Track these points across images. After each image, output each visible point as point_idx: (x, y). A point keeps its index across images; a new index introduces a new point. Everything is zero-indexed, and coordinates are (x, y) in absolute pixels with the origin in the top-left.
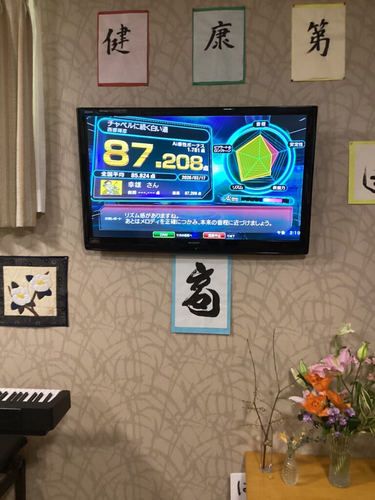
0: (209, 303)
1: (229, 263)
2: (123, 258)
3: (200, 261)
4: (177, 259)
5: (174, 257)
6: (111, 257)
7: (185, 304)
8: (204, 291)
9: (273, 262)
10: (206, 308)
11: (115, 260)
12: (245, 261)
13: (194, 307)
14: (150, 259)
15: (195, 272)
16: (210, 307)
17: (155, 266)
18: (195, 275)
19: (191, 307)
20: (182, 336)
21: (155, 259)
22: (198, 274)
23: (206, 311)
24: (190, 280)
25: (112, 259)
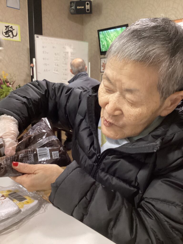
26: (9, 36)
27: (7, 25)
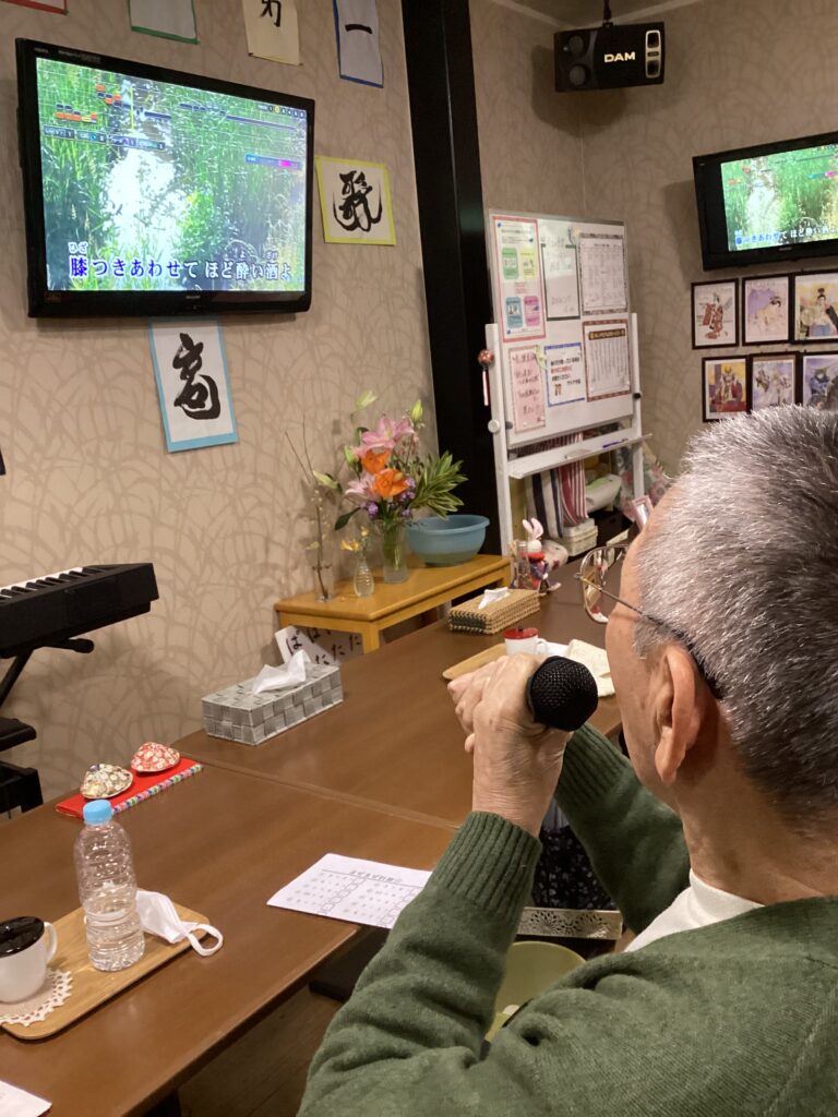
0: (206, 398)
1: (220, 332)
2: (74, 333)
3: (185, 330)
4: (155, 330)
5: (148, 326)
6: (55, 333)
7: (178, 403)
8: (198, 379)
9: (266, 326)
10: (203, 406)
11: (63, 337)
12: (236, 328)
13: (190, 407)
14: (116, 332)
15: (181, 350)
16: (208, 404)
17: (125, 343)
18: (182, 355)
19: (186, 407)
20: (180, 456)
21: (124, 332)
22: (185, 353)
23: (205, 412)
24: (177, 363)
25: (56, 337)
26: (356, 224)
27: (346, 172)
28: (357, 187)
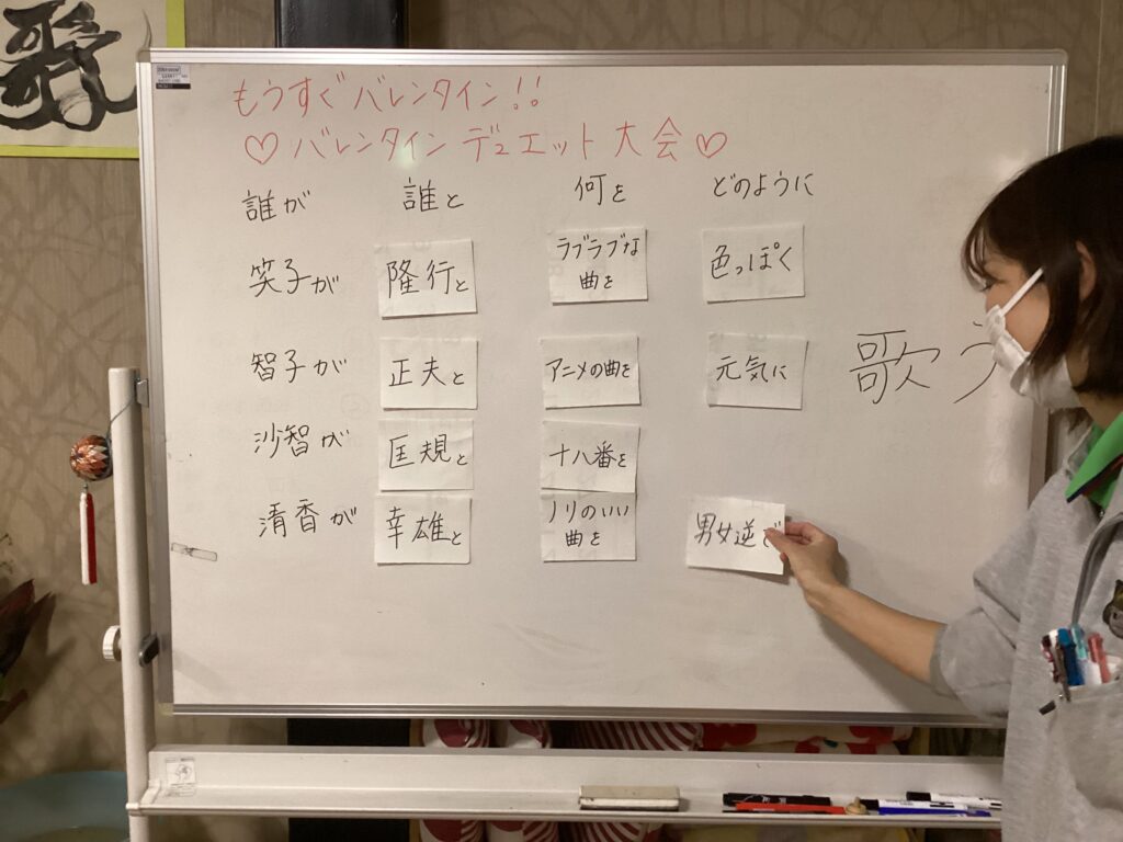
26: (52, 112)
27: (27, 6)
28: (60, 37)
